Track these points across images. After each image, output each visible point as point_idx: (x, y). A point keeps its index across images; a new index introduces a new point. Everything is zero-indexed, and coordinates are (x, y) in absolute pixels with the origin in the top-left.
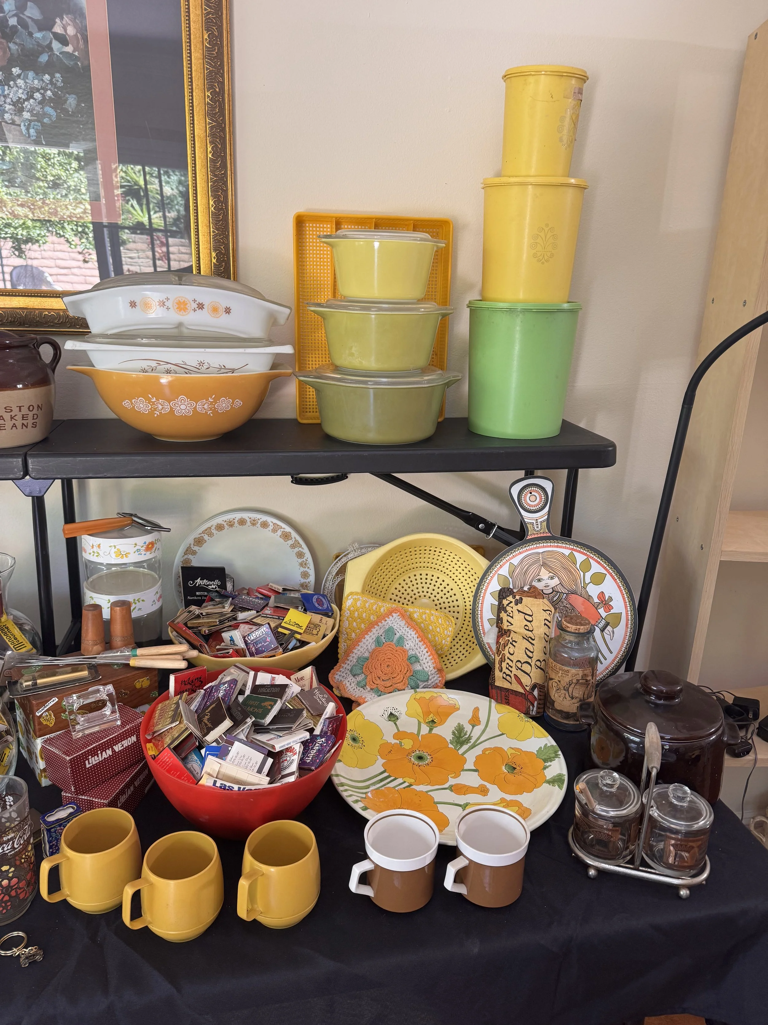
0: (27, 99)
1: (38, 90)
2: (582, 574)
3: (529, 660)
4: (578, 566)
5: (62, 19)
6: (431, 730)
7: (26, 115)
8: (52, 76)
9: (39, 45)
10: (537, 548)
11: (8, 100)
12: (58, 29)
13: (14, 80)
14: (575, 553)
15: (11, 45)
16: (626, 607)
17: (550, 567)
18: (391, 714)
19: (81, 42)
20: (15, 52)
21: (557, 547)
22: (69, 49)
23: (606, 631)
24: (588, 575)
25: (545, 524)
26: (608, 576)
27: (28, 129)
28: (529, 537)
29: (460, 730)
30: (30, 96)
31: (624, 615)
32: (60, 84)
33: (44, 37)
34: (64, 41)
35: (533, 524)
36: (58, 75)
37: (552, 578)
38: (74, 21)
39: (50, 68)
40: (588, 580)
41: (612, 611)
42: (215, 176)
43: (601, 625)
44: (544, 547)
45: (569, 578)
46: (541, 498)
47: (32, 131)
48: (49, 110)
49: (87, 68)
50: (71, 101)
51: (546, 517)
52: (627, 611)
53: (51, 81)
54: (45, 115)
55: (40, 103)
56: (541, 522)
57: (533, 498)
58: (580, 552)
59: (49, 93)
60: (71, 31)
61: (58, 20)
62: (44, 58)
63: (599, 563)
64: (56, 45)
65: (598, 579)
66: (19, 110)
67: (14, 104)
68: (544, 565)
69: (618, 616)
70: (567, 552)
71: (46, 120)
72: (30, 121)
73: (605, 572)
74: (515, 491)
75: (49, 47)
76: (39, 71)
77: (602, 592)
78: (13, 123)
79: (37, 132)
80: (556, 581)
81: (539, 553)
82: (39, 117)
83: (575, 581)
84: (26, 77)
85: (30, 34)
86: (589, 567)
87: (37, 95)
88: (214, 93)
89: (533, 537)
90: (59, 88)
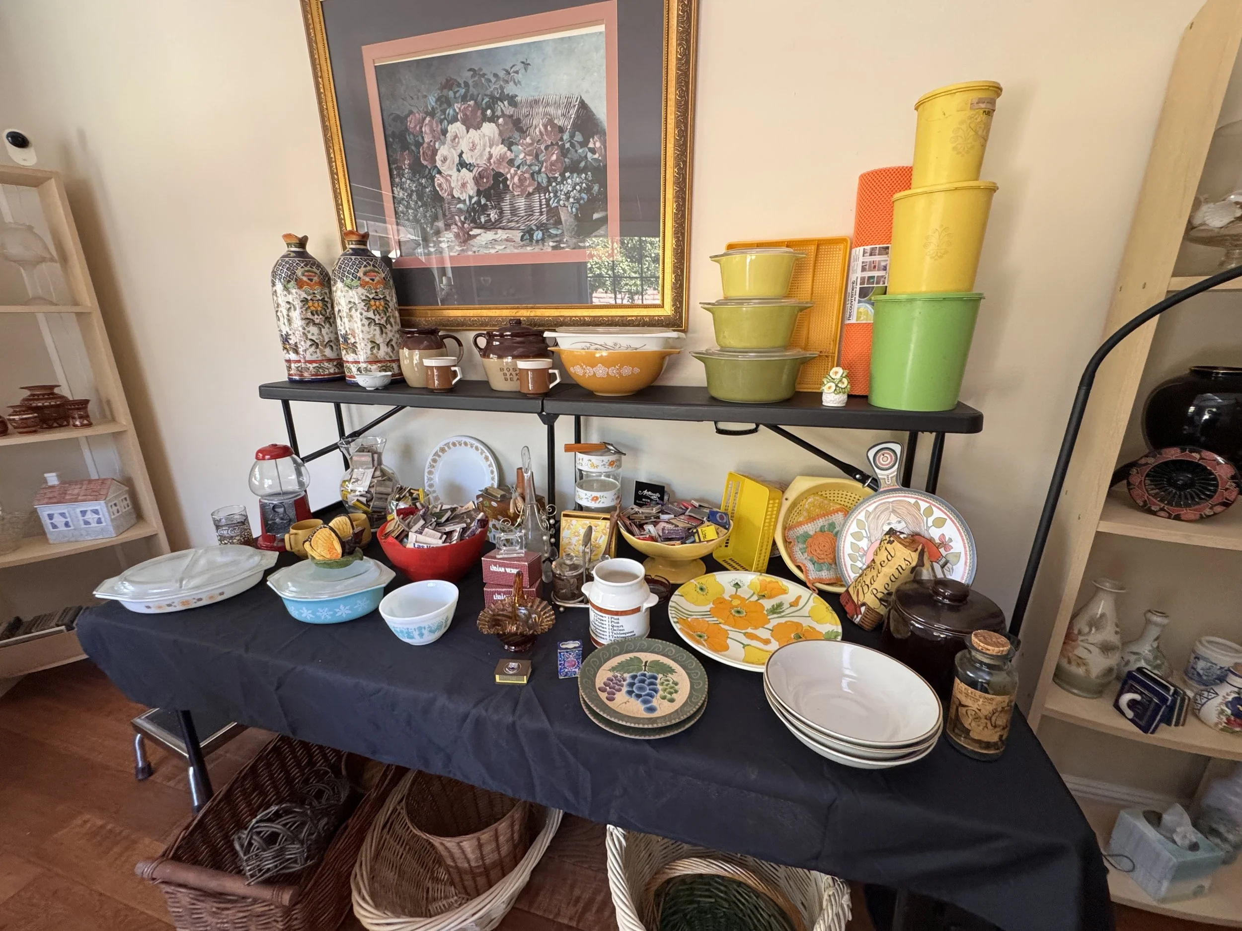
0: (572, 191)
1: (578, 184)
2: (925, 518)
3: (870, 585)
4: (922, 512)
5: (593, 138)
6: (758, 599)
7: (571, 200)
8: (586, 174)
9: (580, 156)
10: (888, 498)
11: (563, 193)
12: (591, 145)
13: (566, 180)
14: (919, 501)
15: (566, 160)
16: (965, 547)
17: (898, 513)
18: (737, 583)
19: (603, 151)
20: (567, 163)
21: (905, 496)
22: (596, 156)
23: (946, 567)
24: (931, 520)
25: (895, 478)
26: (948, 521)
27: (572, 209)
28: (881, 490)
29: (780, 605)
30: (574, 188)
31: (963, 555)
32: (590, 178)
33: (583, 152)
34: (593, 151)
35: (884, 479)
36: (589, 173)
37: (900, 522)
38: (600, 138)
39: (585, 170)
40: (930, 524)
41: (952, 551)
42: (677, 224)
43: (942, 562)
44: (893, 497)
45: (914, 522)
46: (891, 459)
47: (574, 209)
48: (584, 196)
49: (605, 166)
50: (596, 188)
51: (896, 473)
52: (966, 551)
53: (585, 177)
54: (582, 198)
55: (579, 192)
56: (892, 477)
57: (885, 459)
58: (923, 500)
59: (584, 185)
60: (598, 145)
61: (591, 140)
62: (582, 164)
63: (940, 509)
64: (589, 155)
65: (939, 523)
66: (568, 198)
67: (565, 194)
68: (894, 511)
69: (958, 555)
70: (913, 501)
71: (582, 202)
72: (573, 203)
73: (945, 517)
74: (871, 454)
75: (586, 157)
76: (579, 172)
77: (943, 534)
78: (565, 206)
79: (577, 209)
80: (903, 524)
81: (889, 502)
82: (577, 200)
83: (919, 524)
84: (573, 177)
85: (576, 151)
86: (932, 513)
87: (578, 188)
88: (680, 169)
89: (885, 489)
90: (589, 181)
